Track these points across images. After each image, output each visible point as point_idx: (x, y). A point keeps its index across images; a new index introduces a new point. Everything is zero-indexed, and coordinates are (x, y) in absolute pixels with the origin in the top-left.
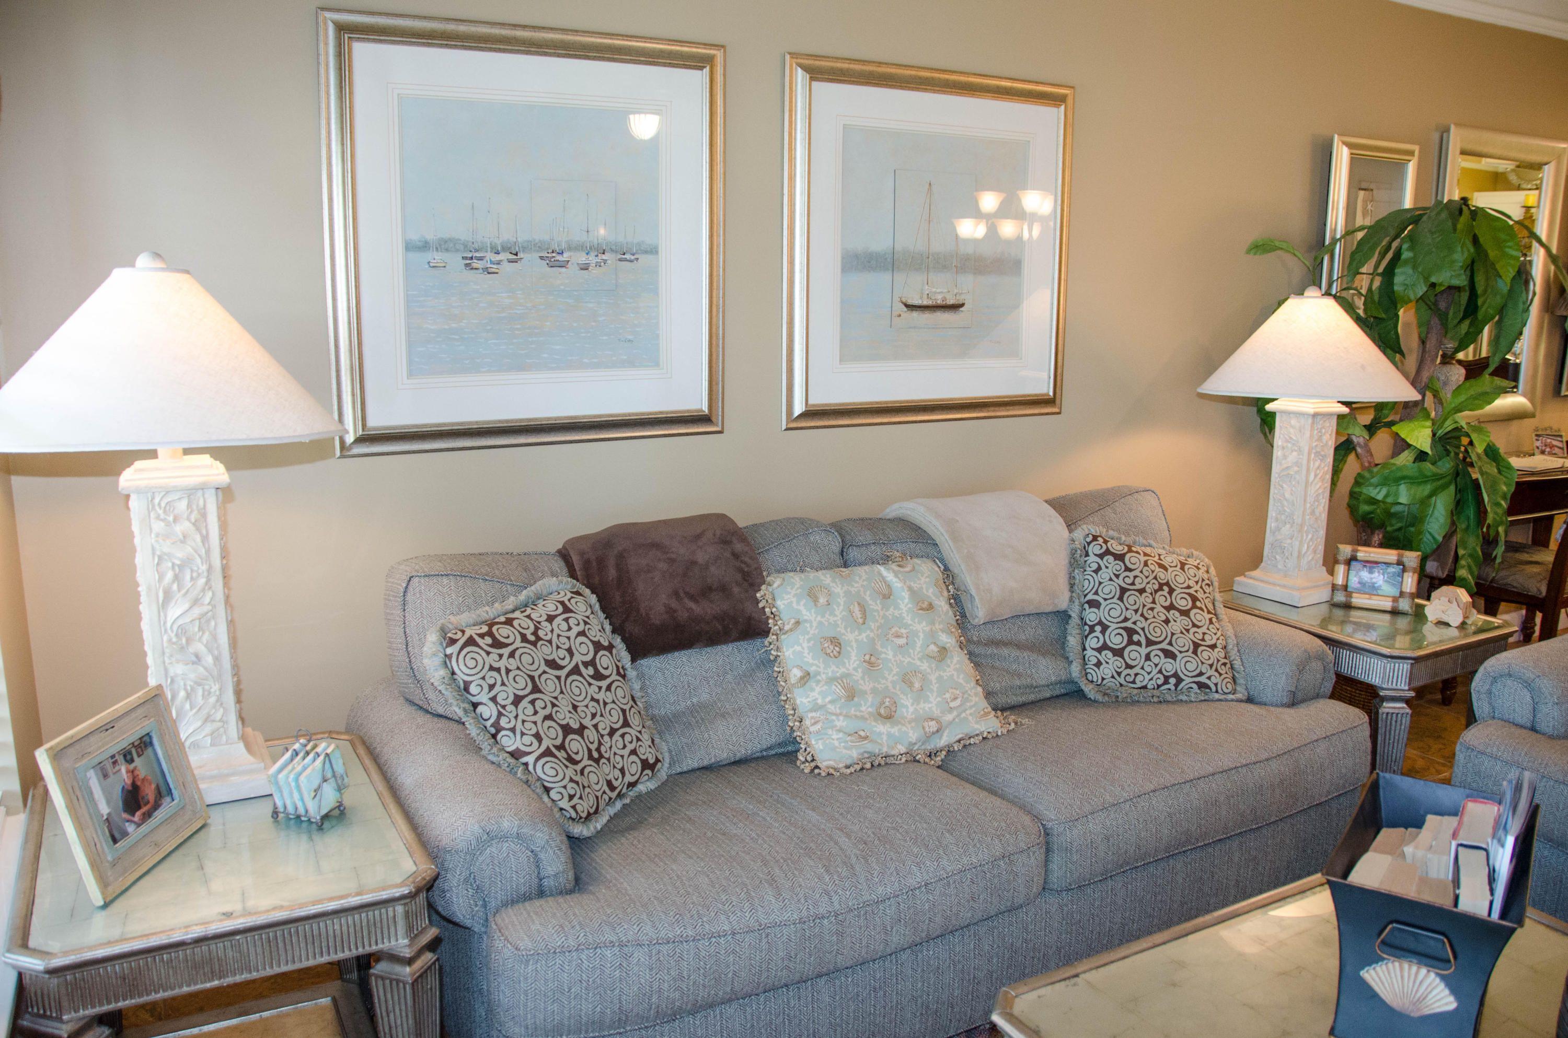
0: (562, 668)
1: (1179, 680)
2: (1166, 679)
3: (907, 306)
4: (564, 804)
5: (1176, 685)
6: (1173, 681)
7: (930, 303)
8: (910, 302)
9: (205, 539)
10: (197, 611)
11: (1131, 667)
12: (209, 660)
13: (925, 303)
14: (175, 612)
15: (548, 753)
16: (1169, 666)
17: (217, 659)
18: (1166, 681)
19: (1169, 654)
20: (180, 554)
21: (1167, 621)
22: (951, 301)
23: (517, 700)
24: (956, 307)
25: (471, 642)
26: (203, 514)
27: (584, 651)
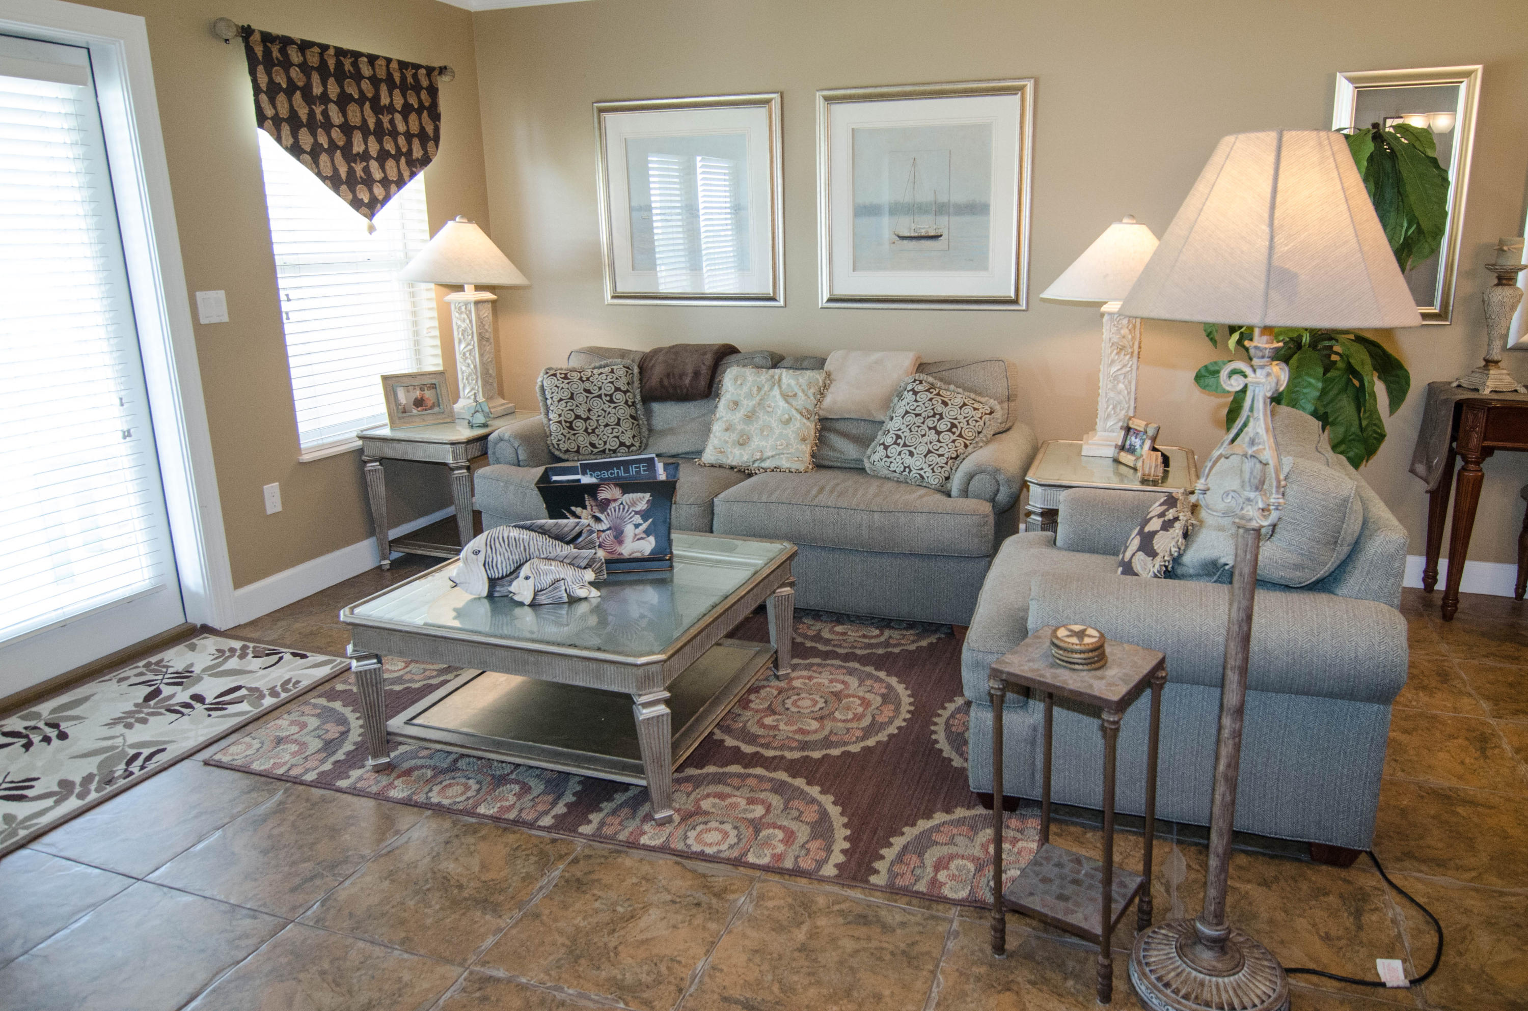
0: (591, 393)
1: (910, 471)
2: (905, 468)
3: (899, 237)
4: (554, 442)
5: (909, 473)
6: (907, 470)
7: (916, 235)
8: (901, 234)
9: (471, 321)
10: (470, 347)
11: (889, 457)
12: (472, 366)
13: (913, 234)
14: (463, 346)
15: (560, 422)
16: (909, 461)
17: (475, 367)
18: (904, 471)
19: (911, 454)
20: (463, 326)
21: (923, 436)
22: (932, 233)
23: (561, 400)
24: (936, 237)
25: (555, 375)
26: (470, 312)
27: (610, 389)
